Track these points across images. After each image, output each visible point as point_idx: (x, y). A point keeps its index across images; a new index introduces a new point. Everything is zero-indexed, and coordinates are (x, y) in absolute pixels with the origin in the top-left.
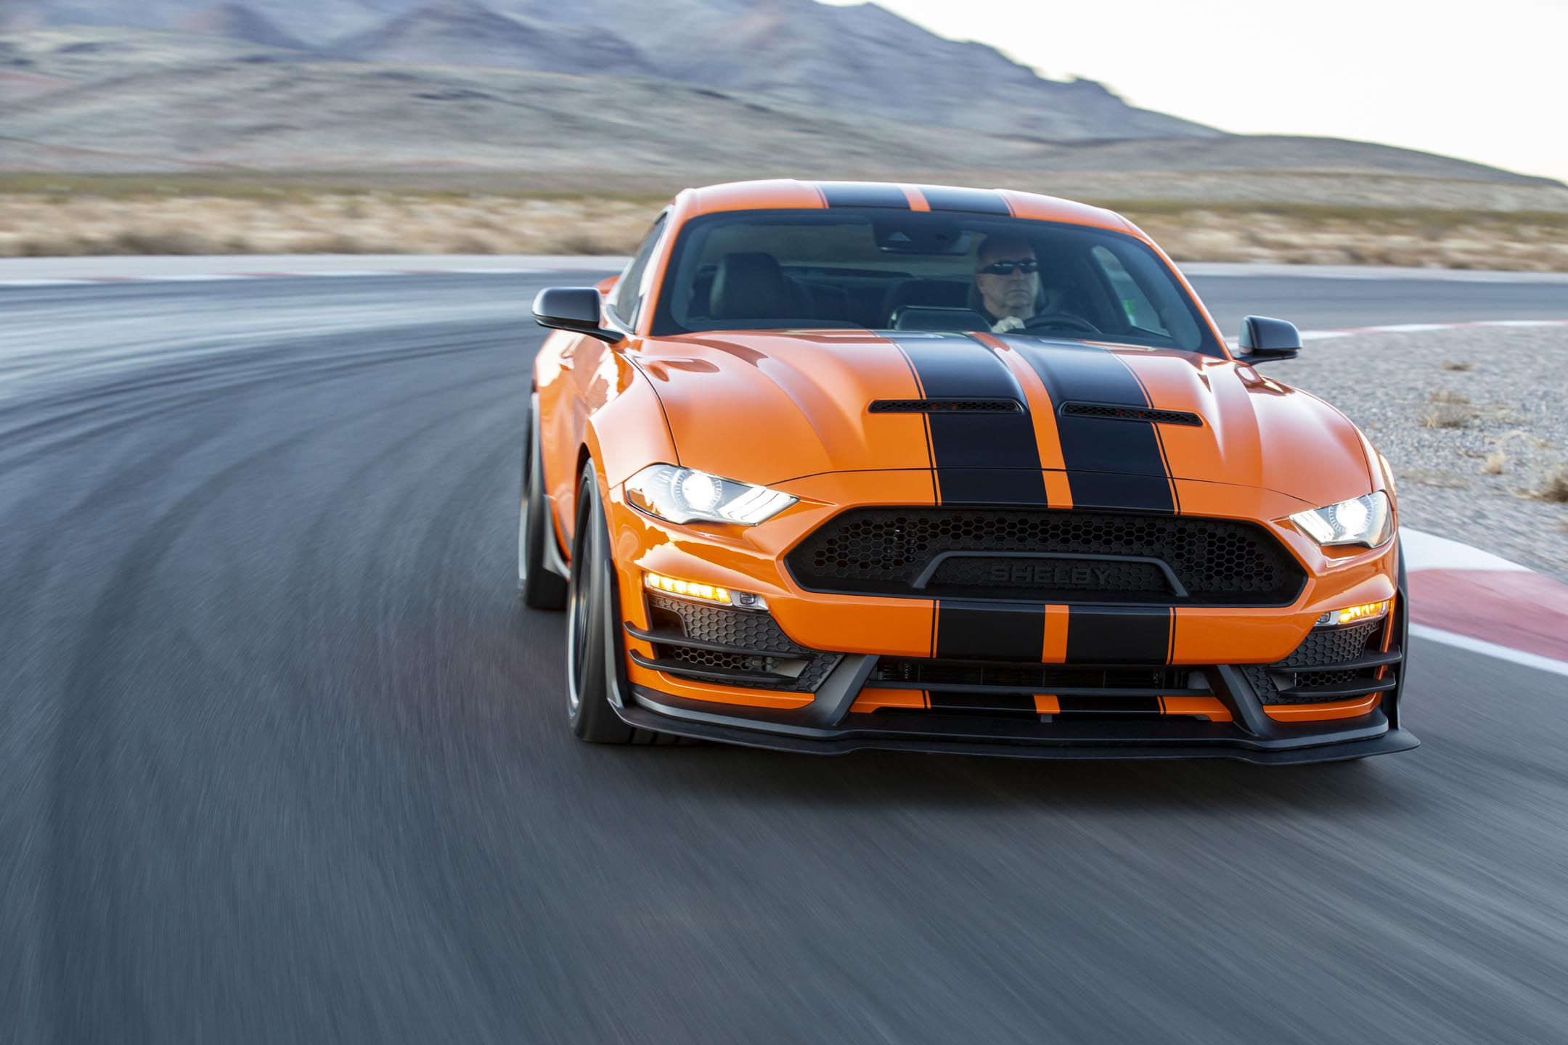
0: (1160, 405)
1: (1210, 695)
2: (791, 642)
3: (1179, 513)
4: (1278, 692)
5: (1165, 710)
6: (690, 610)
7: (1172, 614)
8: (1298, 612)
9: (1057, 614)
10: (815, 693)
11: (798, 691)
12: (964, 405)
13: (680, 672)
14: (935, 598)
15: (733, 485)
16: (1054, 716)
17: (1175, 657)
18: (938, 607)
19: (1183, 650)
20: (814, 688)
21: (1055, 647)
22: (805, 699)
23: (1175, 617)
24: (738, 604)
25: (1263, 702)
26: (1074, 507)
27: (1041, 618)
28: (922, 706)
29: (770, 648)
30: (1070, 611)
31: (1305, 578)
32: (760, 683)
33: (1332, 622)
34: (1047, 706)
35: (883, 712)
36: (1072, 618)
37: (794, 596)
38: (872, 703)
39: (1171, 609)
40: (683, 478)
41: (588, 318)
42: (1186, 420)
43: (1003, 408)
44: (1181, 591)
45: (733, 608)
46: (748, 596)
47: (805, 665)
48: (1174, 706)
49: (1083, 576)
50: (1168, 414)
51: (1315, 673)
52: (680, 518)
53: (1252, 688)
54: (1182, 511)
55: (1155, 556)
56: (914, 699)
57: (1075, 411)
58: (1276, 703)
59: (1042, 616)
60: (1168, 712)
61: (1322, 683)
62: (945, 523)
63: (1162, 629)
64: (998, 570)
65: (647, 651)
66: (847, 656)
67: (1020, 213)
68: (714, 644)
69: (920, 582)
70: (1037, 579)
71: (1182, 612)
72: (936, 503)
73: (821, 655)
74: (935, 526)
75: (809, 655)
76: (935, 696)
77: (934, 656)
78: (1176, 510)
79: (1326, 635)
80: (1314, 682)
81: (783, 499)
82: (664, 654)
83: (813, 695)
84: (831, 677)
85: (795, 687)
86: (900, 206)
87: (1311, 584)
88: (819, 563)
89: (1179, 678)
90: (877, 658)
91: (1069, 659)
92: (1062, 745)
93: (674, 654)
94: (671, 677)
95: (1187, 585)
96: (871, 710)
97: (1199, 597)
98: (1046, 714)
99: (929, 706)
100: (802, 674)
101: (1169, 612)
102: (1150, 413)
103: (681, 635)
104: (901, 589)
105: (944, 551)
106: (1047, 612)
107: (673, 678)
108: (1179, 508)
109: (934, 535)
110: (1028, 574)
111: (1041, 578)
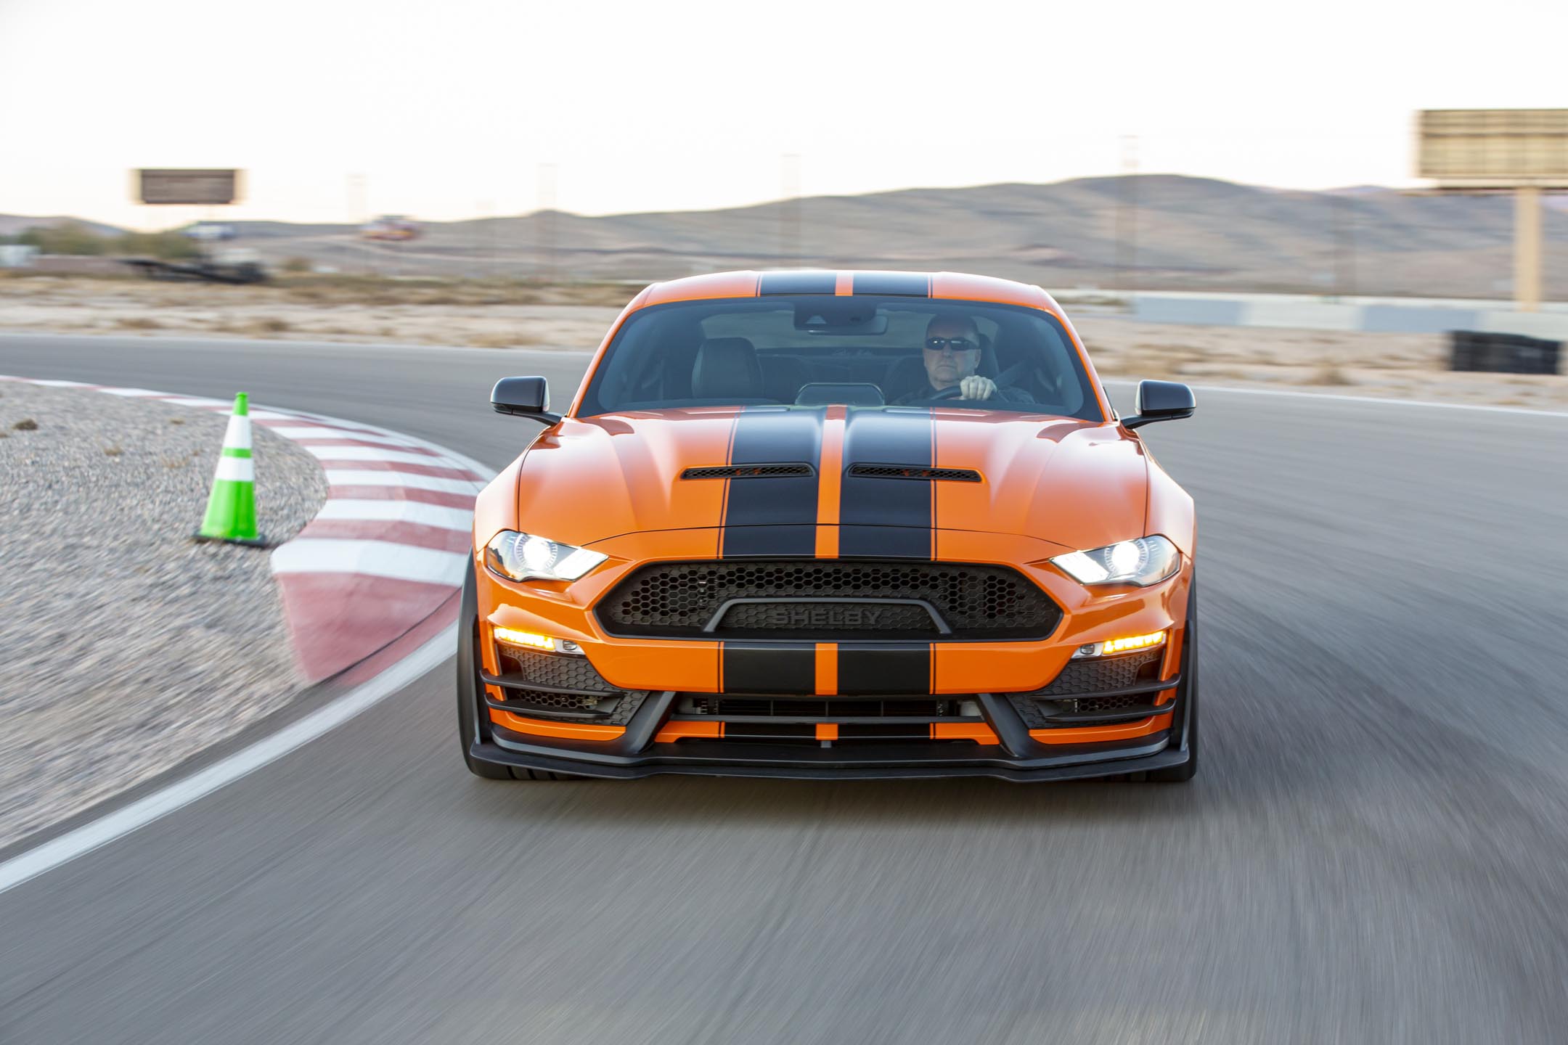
0: (942, 463)
1: (982, 722)
2: (605, 681)
3: (936, 559)
4: (1043, 718)
5: (935, 734)
6: (527, 656)
7: (932, 649)
8: (1055, 645)
9: (826, 653)
10: (626, 725)
11: (612, 724)
12: (764, 470)
13: (523, 712)
14: (719, 640)
15: (563, 546)
16: (833, 742)
17: (937, 688)
18: (722, 648)
19: (944, 681)
20: (625, 722)
21: (826, 682)
22: (619, 731)
23: (935, 652)
24: (561, 650)
25: (1030, 725)
26: (840, 557)
27: (812, 656)
28: (716, 735)
29: (587, 688)
30: (838, 648)
31: (1061, 615)
32: (581, 718)
33: (1097, 653)
34: (827, 732)
35: (682, 741)
36: (841, 655)
37: (600, 641)
38: (671, 735)
39: (932, 645)
40: (523, 542)
41: (533, 404)
42: (968, 477)
43: (799, 471)
44: (944, 629)
45: (557, 654)
46: (568, 642)
47: (616, 703)
48: (944, 731)
49: (856, 618)
50: (950, 472)
52: (519, 577)
53: (1019, 716)
54: (938, 557)
55: (921, 598)
56: (710, 729)
57: (863, 472)
58: (1042, 728)
59: (813, 654)
60: (938, 736)
62: (730, 574)
63: (923, 663)
64: (778, 614)
65: (500, 696)
66: (654, 694)
67: (937, 294)
68: (544, 686)
69: (710, 627)
70: (813, 622)
71: (941, 648)
72: (718, 557)
73: (630, 693)
74: (722, 577)
75: (618, 695)
76: (730, 727)
77: (722, 691)
78: (933, 557)
79: (1090, 666)
81: (598, 557)
82: (511, 694)
83: (624, 728)
84: (641, 710)
85: (609, 721)
86: (827, 290)
87: (1066, 620)
88: (625, 612)
89: (952, 706)
90: (673, 694)
91: (840, 692)
92: (836, 767)
93: (520, 695)
94: (513, 715)
95: (949, 623)
96: (672, 740)
97: (961, 634)
98: (826, 741)
99: (723, 735)
100: (615, 710)
101: (929, 647)
102: (933, 471)
103: (520, 679)
104: (695, 633)
105: (730, 598)
106: (817, 649)
107: (519, 718)
108: (936, 555)
109: (722, 585)
110: (805, 617)
111: (817, 620)
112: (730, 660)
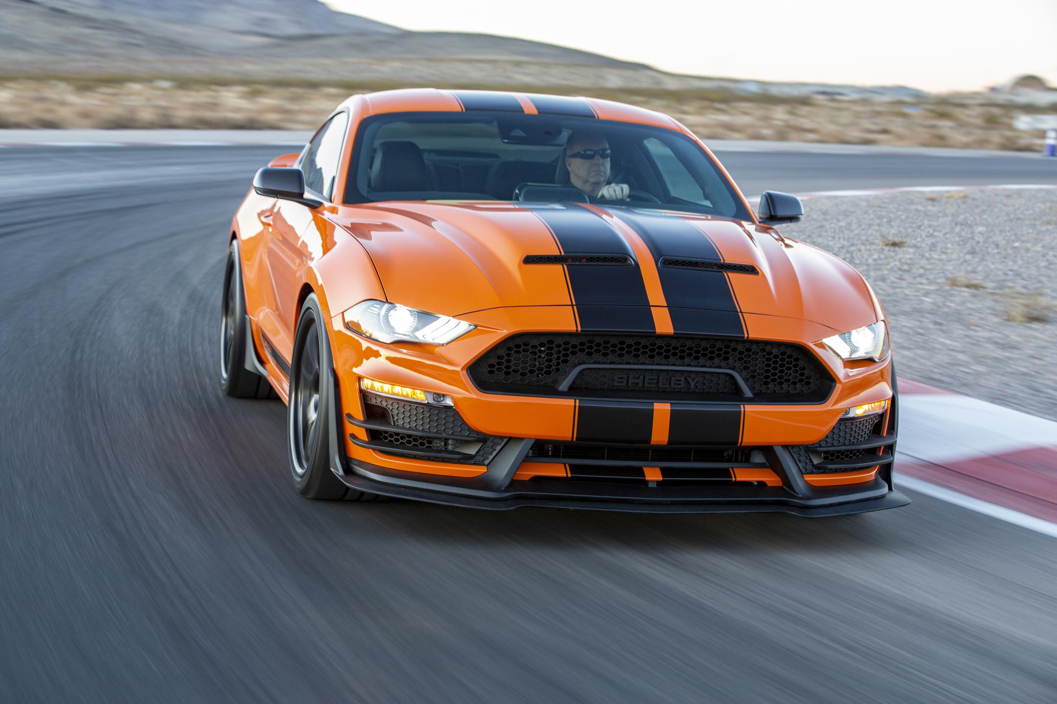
0: (729, 259)
1: (767, 468)
2: (470, 429)
3: (748, 337)
4: (813, 465)
5: (735, 477)
6: (396, 406)
7: (742, 410)
8: (829, 408)
9: (662, 409)
10: (487, 465)
11: (475, 464)
12: (591, 259)
13: (388, 451)
14: (575, 398)
15: (425, 316)
16: (658, 482)
17: (744, 440)
18: (577, 404)
19: (750, 436)
20: (487, 462)
21: (660, 434)
22: (481, 470)
23: (744, 411)
24: (431, 401)
25: (804, 472)
26: (674, 333)
27: (650, 413)
28: (565, 475)
29: (454, 433)
30: (671, 407)
31: (834, 384)
32: (447, 458)
33: (851, 415)
34: (653, 475)
35: (536, 479)
36: (673, 412)
37: (474, 396)
38: (529, 473)
39: (742, 406)
40: (388, 310)
42: (747, 270)
43: (619, 261)
44: (748, 393)
45: (428, 405)
46: (440, 396)
47: (480, 446)
48: (742, 475)
49: (679, 382)
50: (735, 266)
51: (838, 452)
52: (387, 338)
53: (796, 463)
54: (750, 336)
55: (730, 369)
56: (558, 470)
57: (670, 264)
58: (812, 473)
59: (652, 411)
60: (738, 479)
61: (843, 458)
62: (582, 344)
63: (735, 420)
64: (619, 378)
65: (363, 435)
66: (511, 440)
67: (602, 116)
68: (414, 430)
69: (564, 386)
70: (646, 385)
71: (750, 409)
72: (577, 330)
73: (492, 439)
74: (574, 347)
75: (483, 439)
76: (573, 468)
77: (574, 440)
78: (746, 335)
79: (847, 425)
80: (838, 457)
81: (464, 326)
82: (375, 437)
83: (486, 467)
84: (499, 453)
85: (473, 462)
86: (516, 110)
87: (838, 388)
88: (491, 372)
89: (744, 455)
90: (534, 441)
91: (669, 443)
92: (665, 503)
93: (382, 437)
94: (380, 453)
95: (752, 389)
96: (527, 479)
97: (760, 398)
98: (652, 481)
99: (569, 475)
100: (478, 452)
101: (740, 408)
102: (722, 265)
103: (389, 424)
104: (551, 391)
105: (580, 364)
106: (655, 408)
107: (382, 455)
108: (748, 334)
109: (574, 353)
110: (640, 381)
111: (649, 384)
112: (583, 414)
